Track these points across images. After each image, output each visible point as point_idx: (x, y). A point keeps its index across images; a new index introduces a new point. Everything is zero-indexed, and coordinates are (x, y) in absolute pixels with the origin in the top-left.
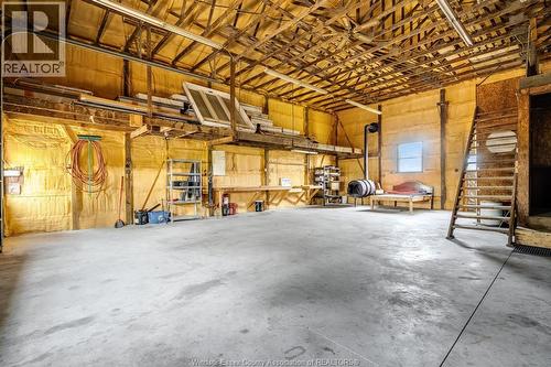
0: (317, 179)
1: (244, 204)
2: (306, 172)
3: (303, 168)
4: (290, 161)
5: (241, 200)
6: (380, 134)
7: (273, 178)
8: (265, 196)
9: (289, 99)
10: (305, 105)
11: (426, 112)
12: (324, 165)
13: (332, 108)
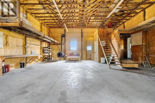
0: (45, 51)
1: (13, 65)
2: (41, 49)
3: (39, 47)
4: (35, 44)
5: (11, 63)
6: (65, 38)
7: (29, 50)
8: (25, 60)
9: (36, 17)
10: (41, 22)
11: (78, 34)
12: (46, 46)
13: (49, 26)
